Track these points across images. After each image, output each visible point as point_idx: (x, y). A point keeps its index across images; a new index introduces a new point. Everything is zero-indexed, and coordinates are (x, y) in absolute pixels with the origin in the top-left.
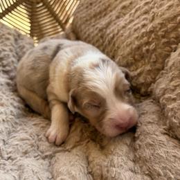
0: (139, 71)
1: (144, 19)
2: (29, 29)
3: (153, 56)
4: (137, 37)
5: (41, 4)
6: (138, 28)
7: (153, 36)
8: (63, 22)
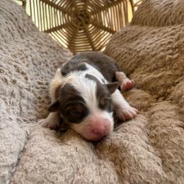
0: (160, 74)
4: (163, 50)
5: (82, 31)
7: (177, 50)
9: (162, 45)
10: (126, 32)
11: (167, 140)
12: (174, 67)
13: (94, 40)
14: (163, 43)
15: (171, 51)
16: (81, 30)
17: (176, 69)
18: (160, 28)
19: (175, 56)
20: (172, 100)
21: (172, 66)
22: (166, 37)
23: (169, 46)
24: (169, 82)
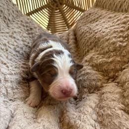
0: (111, 59)
1: (122, 27)
2: (47, 25)
3: (124, 52)
4: (115, 37)
5: (58, 11)
6: (117, 31)
7: (126, 39)
8: (70, 24)
9: (115, 32)
11: (110, 120)
12: (122, 54)
13: (67, 18)
14: (116, 30)
15: (121, 39)
17: (124, 56)
18: (116, 14)
19: (125, 44)
20: (118, 83)
21: (121, 53)
22: (119, 24)
23: (121, 34)
24: (118, 67)
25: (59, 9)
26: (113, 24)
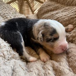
10: (49, 5)
13: (32, 6)
16: (25, 1)
25: (27, 1)
26: (69, 13)
